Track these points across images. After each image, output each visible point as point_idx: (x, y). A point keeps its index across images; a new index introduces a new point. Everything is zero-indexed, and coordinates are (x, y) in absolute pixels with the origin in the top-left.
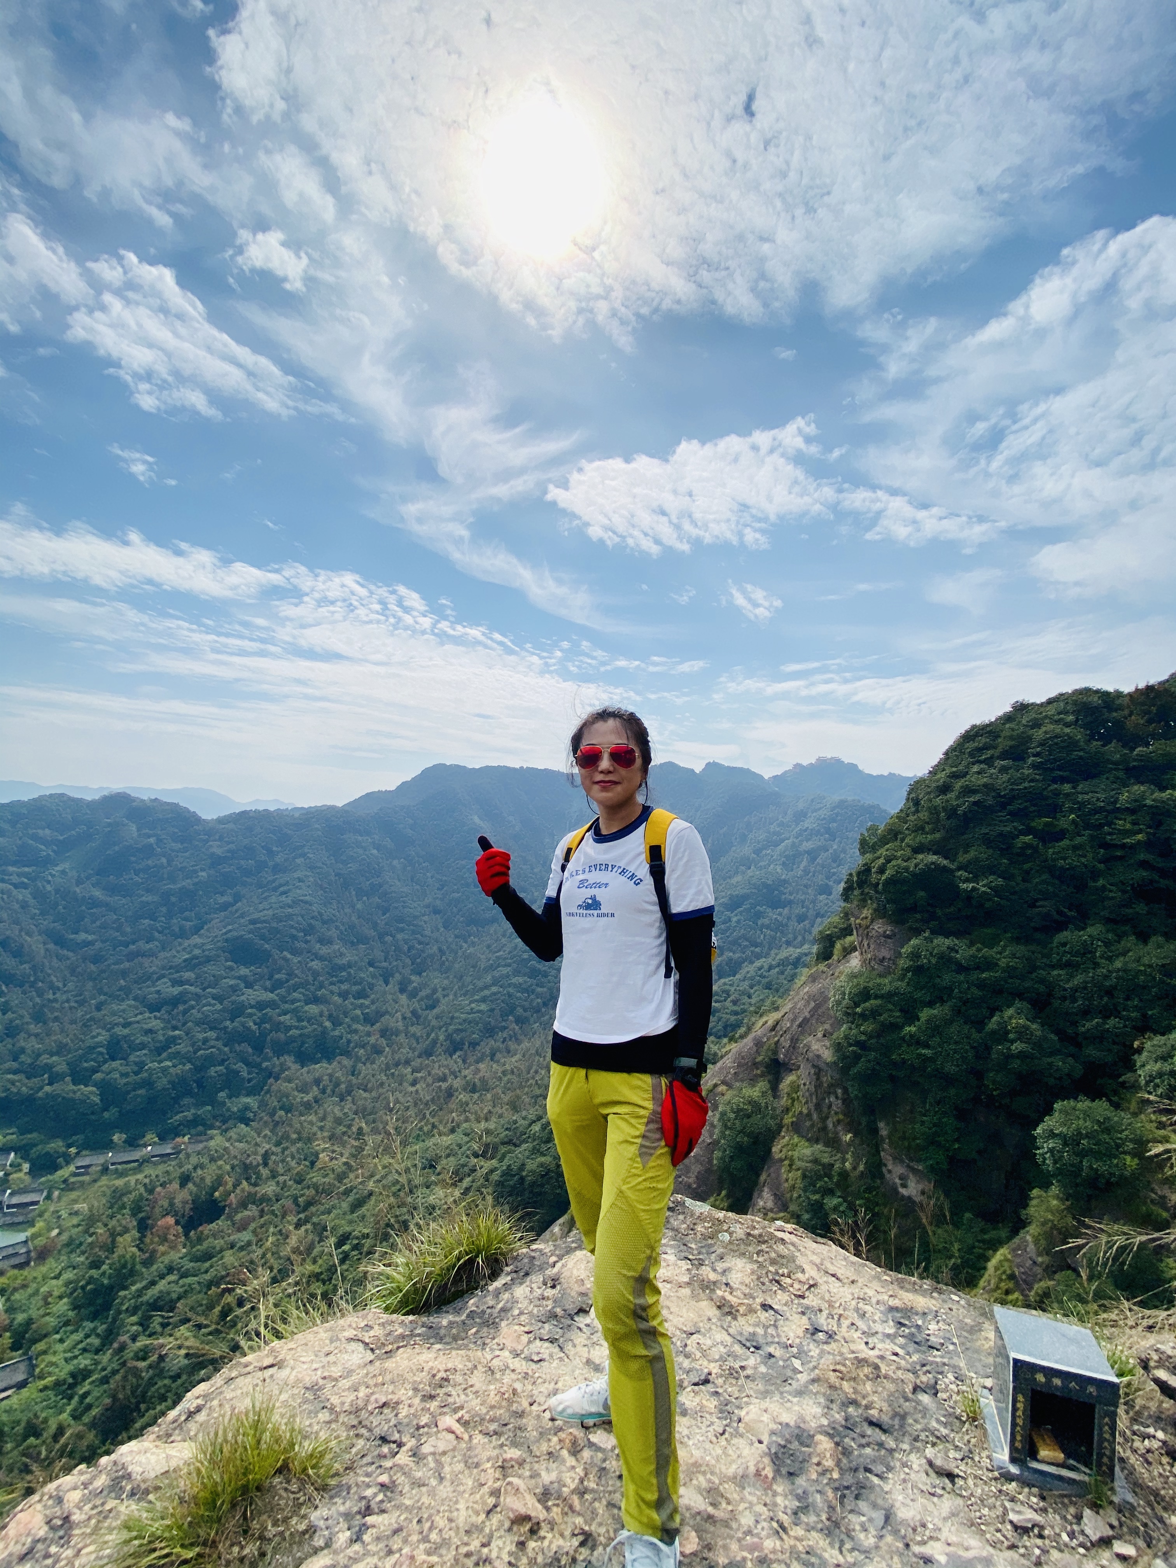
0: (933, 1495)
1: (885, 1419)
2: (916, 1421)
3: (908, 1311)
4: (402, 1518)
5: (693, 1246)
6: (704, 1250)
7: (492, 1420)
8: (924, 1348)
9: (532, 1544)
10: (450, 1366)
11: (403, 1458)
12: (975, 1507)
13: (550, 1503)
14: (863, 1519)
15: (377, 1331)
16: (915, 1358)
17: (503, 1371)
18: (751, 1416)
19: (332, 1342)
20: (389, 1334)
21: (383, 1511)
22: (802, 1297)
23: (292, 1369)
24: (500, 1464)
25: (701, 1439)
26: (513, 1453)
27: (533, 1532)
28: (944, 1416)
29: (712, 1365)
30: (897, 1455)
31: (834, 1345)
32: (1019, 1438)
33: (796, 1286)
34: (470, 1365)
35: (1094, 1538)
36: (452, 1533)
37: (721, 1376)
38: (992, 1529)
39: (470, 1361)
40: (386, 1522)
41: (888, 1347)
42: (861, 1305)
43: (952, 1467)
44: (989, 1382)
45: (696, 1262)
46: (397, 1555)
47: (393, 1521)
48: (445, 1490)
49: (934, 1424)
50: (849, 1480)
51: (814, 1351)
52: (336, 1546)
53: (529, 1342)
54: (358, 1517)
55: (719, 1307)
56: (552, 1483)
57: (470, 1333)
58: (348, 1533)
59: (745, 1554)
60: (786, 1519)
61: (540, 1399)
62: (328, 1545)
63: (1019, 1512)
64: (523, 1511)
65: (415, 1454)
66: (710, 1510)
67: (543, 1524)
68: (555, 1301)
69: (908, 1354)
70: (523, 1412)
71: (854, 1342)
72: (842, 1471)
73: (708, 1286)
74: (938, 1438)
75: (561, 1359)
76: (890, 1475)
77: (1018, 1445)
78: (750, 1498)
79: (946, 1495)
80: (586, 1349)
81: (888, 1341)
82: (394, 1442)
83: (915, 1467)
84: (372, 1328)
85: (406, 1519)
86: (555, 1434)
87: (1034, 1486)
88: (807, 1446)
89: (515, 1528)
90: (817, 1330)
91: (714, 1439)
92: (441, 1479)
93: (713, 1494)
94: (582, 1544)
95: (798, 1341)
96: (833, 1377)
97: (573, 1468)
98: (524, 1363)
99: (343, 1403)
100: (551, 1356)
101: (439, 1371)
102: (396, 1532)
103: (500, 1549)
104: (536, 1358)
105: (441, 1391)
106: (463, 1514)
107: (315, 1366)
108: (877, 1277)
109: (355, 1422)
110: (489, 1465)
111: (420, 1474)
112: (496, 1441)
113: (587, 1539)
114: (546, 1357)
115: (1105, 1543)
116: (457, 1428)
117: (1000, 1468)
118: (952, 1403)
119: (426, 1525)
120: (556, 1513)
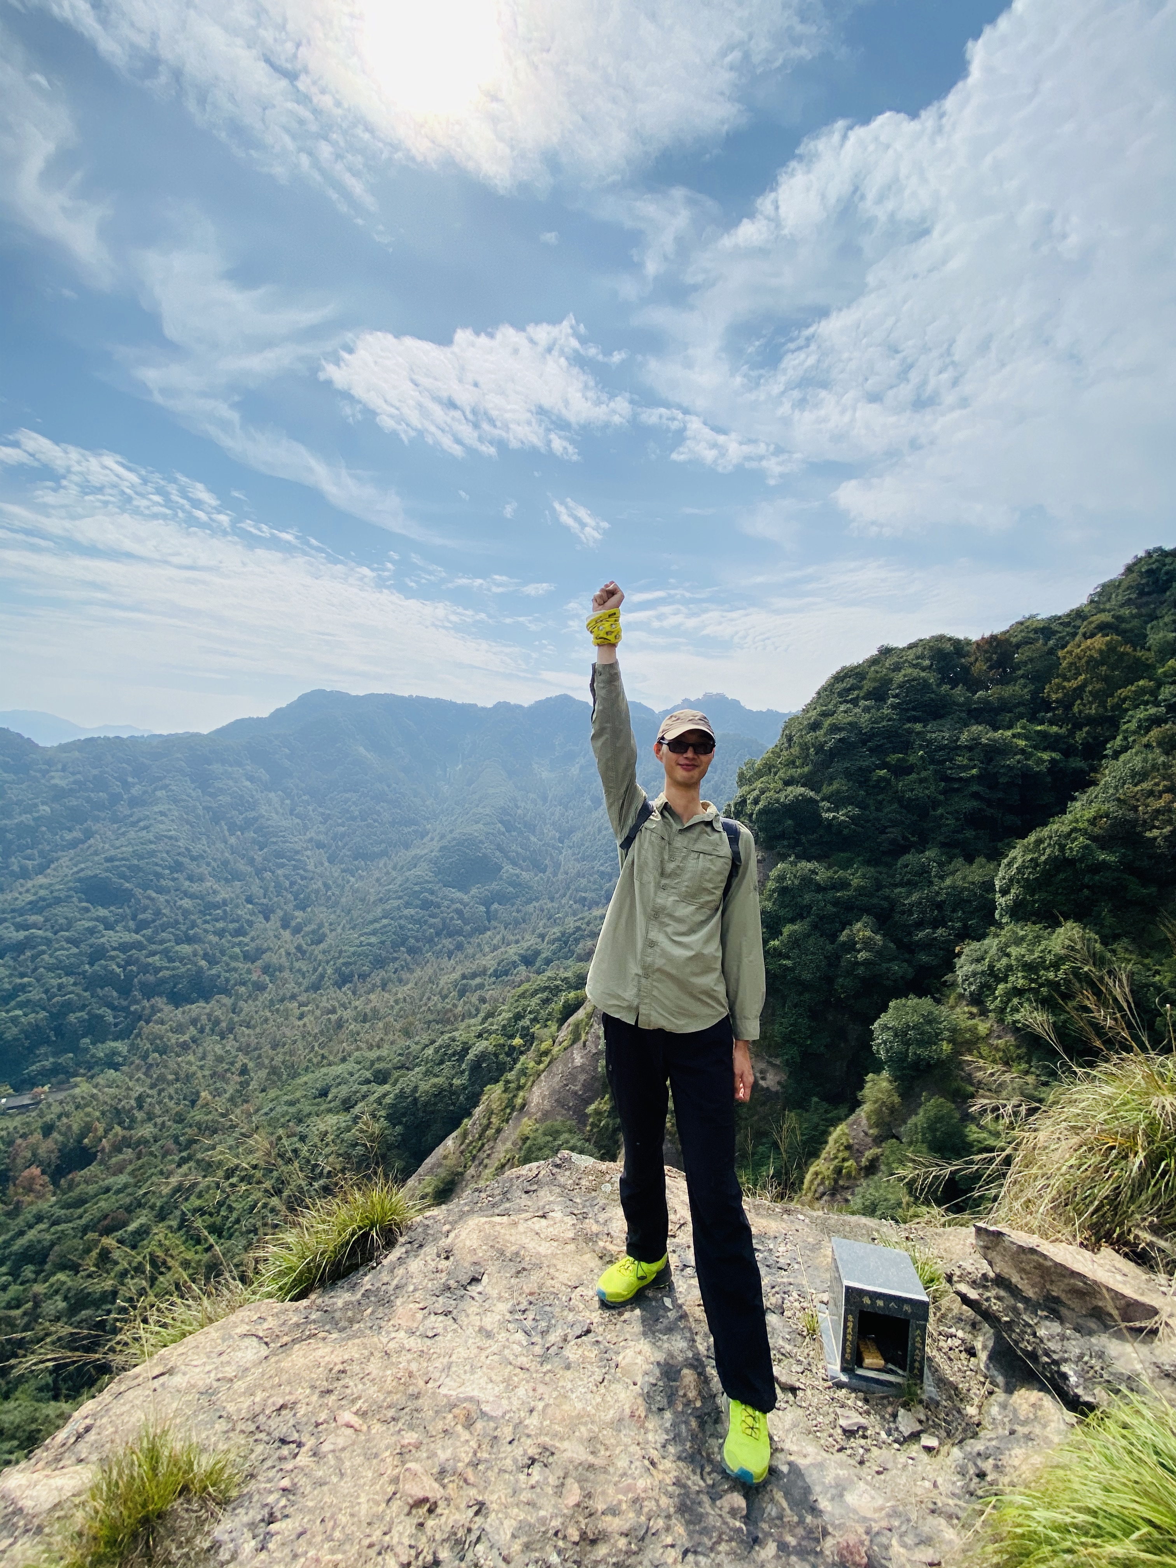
3: (763, 1239)
4: (305, 1520)
5: (578, 1200)
6: (588, 1204)
7: (389, 1407)
8: (773, 1271)
9: (430, 1523)
10: (346, 1357)
11: (303, 1459)
12: (813, 1416)
13: (446, 1481)
15: (271, 1323)
17: (399, 1353)
18: (627, 1360)
19: (224, 1340)
20: (284, 1324)
21: (287, 1516)
23: (184, 1374)
24: (398, 1451)
25: (583, 1391)
26: (410, 1437)
28: (789, 1334)
29: (594, 1314)
32: (848, 1351)
34: (366, 1353)
35: (906, 1434)
36: (354, 1528)
37: (602, 1324)
38: (826, 1435)
39: (365, 1348)
40: (290, 1527)
43: (794, 1380)
44: (825, 1297)
45: (580, 1216)
46: (302, 1560)
47: (297, 1524)
48: (346, 1486)
49: (781, 1342)
50: (709, 1406)
51: (682, 1286)
52: (241, 1558)
53: (425, 1318)
54: (262, 1524)
55: (601, 1258)
56: (448, 1460)
57: (365, 1313)
58: (253, 1543)
59: (621, 1497)
60: (655, 1454)
61: (436, 1375)
62: (234, 1558)
63: (848, 1417)
64: (421, 1495)
65: (315, 1453)
66: (591, 1459)
67: (440, 1503)
68: (449, 1274)
70: (419, 1393)
72: (704, 1400)
73: (590, 1239)
74: (783, 1354)
75: (455, 1331)
77: (848, 1356)
78: (626, 1440)
79: (789, 1408)
80: (478, 1317)
82: (293, 1442)
84: (265, 1319)
85: (309, 1521)
86: (450, 1411)
87: (860, 1391)
88: (674, 1381)
89: (414, 1511)
90: (685, 1266)
91: (595, 1388)
92: (342, 1475)
93: (593, 1442)
94: (477, 1513)
97: (467, 1441)
98: (419, 1341)
99: (239, 1410)
100: (445, 1329)
101: (335, 1364)
102: (300, 1535)
103: (401, 1534)
104: (430, 1335)
105: (338, 1385)
106: (364, 1507)
107: (208, 1368)
109: (253, 1428)
110: (387, 1453)
111: (320, 1473)
112: (393, 1427)
113: (480, 1508)
114: (440, 1330)
115: (915, 1436)
116: (356, 1421)
117: (833, 1378)
118: (795, 1320)
119: (329, 1524)
120: (451, 1489)
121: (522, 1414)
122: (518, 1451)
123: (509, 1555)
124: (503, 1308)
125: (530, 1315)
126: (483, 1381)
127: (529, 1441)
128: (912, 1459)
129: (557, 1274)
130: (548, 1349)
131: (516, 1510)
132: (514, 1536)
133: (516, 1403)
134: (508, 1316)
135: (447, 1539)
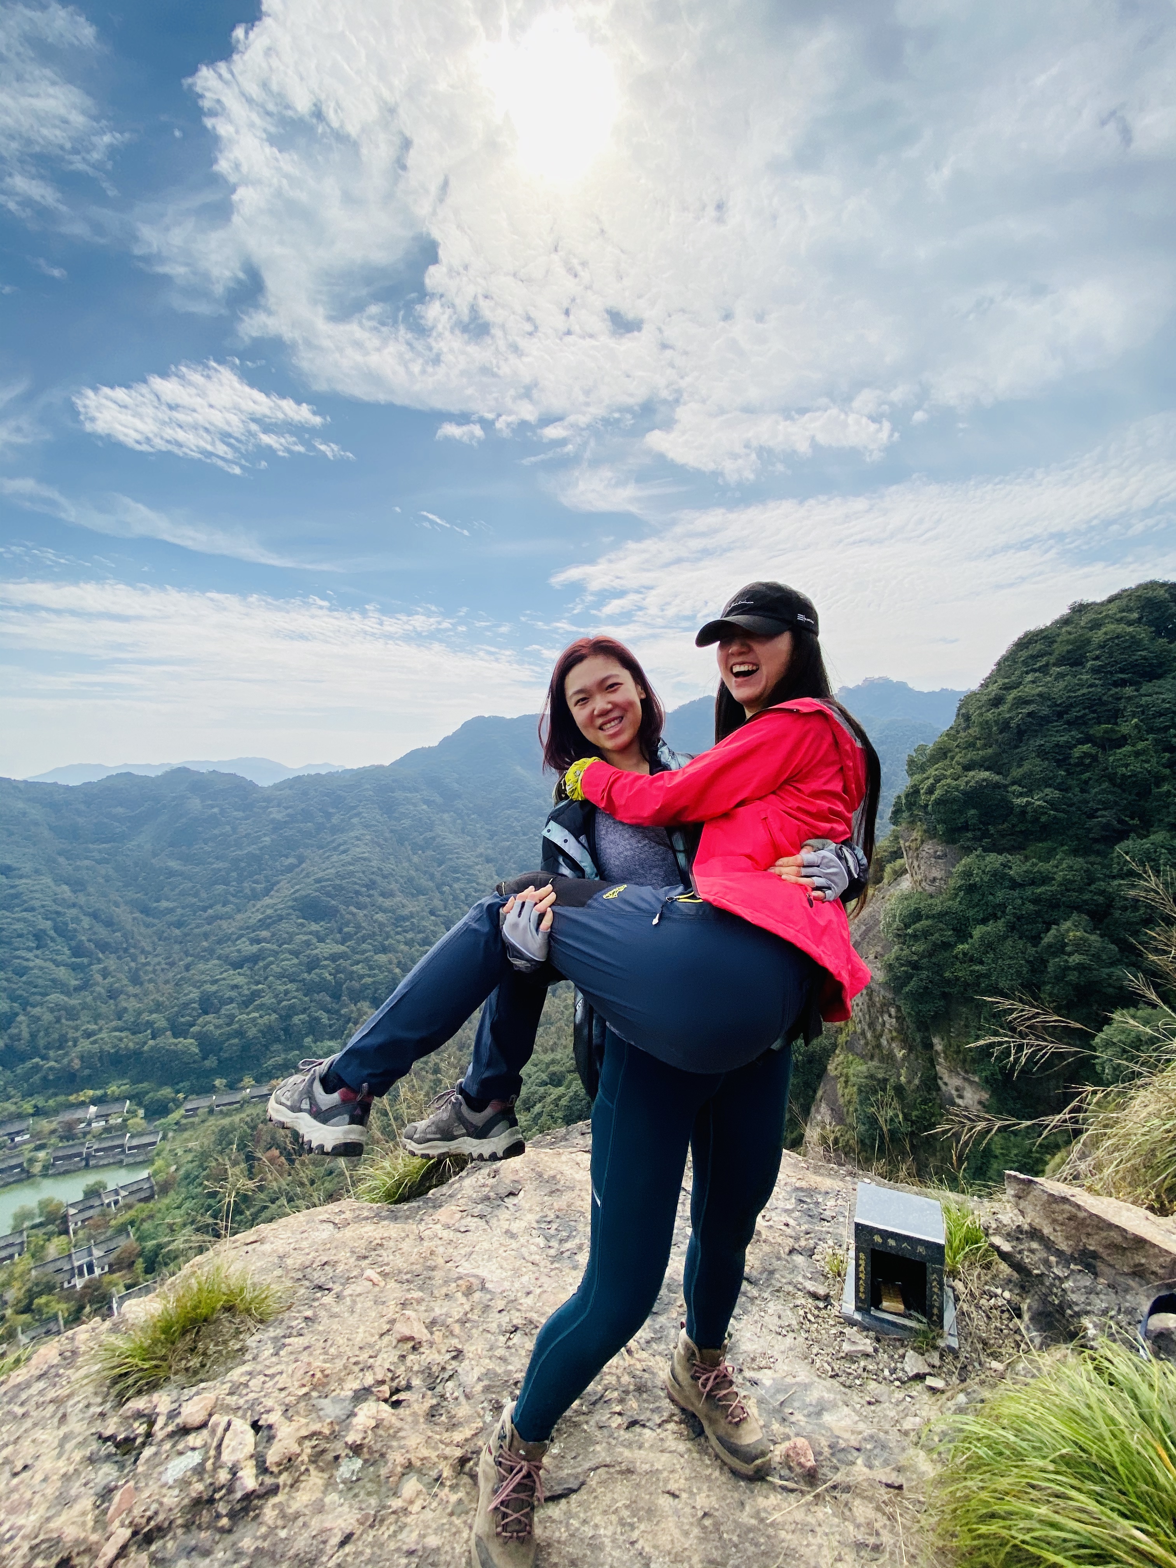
0: (780, 1334)
1: (755, 1274)
2: (783, 1277)
3: (811, 1191)
4: (314, 1339)
7: (407, 1273)
8: (817, 1220)
10: (385, 1235)
11: (328, 1299)
13: (435, 1329)
15: (348, 1215)
16: (803, 1227)
17: (430, 1239)
19: (308, 1223)
20: (358, 1216)
21: (301, 1335)
23: (271, 1243)
24: (402, 1302)
27: (414, 1348)
28: (812, 1273)
30: (758, 1302)
32: (862, 1289)
34: (403, 1235)
35: (911, 1374)
36: (348, 1349)
39: (404, 1231)
40: (301, 1342)
41: (785, 1218)
47: (306, 1341)
48: (352, 1320)
49: (800, 1279)
53: (462, 1218)
54: (282, 1339)
56: (441, 1315)
61: (457, 1258)
62: (254, 1358)
64: (408, 1333)
65: (338, 1296)
67: (424, 1344)
68: (492, 1188)
69: (799, 1225)
70: (436, 1267)
75: (484, 1230)
76: (745, 1317)
77: (862, 1296)
80: (508, 1222)
81: (784, 1214)
82: (327, 1289)
83: (770, 1311)
85: (316, 1340)
86: (455, 1281)
87: (873, 1331)
89: (400, 1345)
92: (352, 1312)
94: (454, 1358)
97: (462, 1305)
98: (452, 1233)
99: (296, 1264)
100: (477, 1228)
101: (376, 1239)
102: (305, 1348)
103: (383, 1359)
104: (463, 1230)
105: (373, 1253)
106: (361, 1335)
107: (290, 1241)
109: (301, 1277)
110: (393, 1303)
111: (337, 1310)
112: (405, 1286)
113: (458, 1355)
114: (472, 1228)
115: (920, 1378)
116: (378, 1278)
117: (845, 1314)
118: (823, 1263)
119: (329, 1342)
120: (438, 1336)
121: (519, 1294)
122: (504, 1319)
123: (471, 1392)
124: (532, 1218)
125: (554, 1226)
126: (493, 1268)
127: (518, 1314)
128: (911, 1396)
130: (562, 1253)
131: (487, 1361)
132: (479, 1379)
133: (517, 1285)
134: (535, 1225)
135: (423, 1372)
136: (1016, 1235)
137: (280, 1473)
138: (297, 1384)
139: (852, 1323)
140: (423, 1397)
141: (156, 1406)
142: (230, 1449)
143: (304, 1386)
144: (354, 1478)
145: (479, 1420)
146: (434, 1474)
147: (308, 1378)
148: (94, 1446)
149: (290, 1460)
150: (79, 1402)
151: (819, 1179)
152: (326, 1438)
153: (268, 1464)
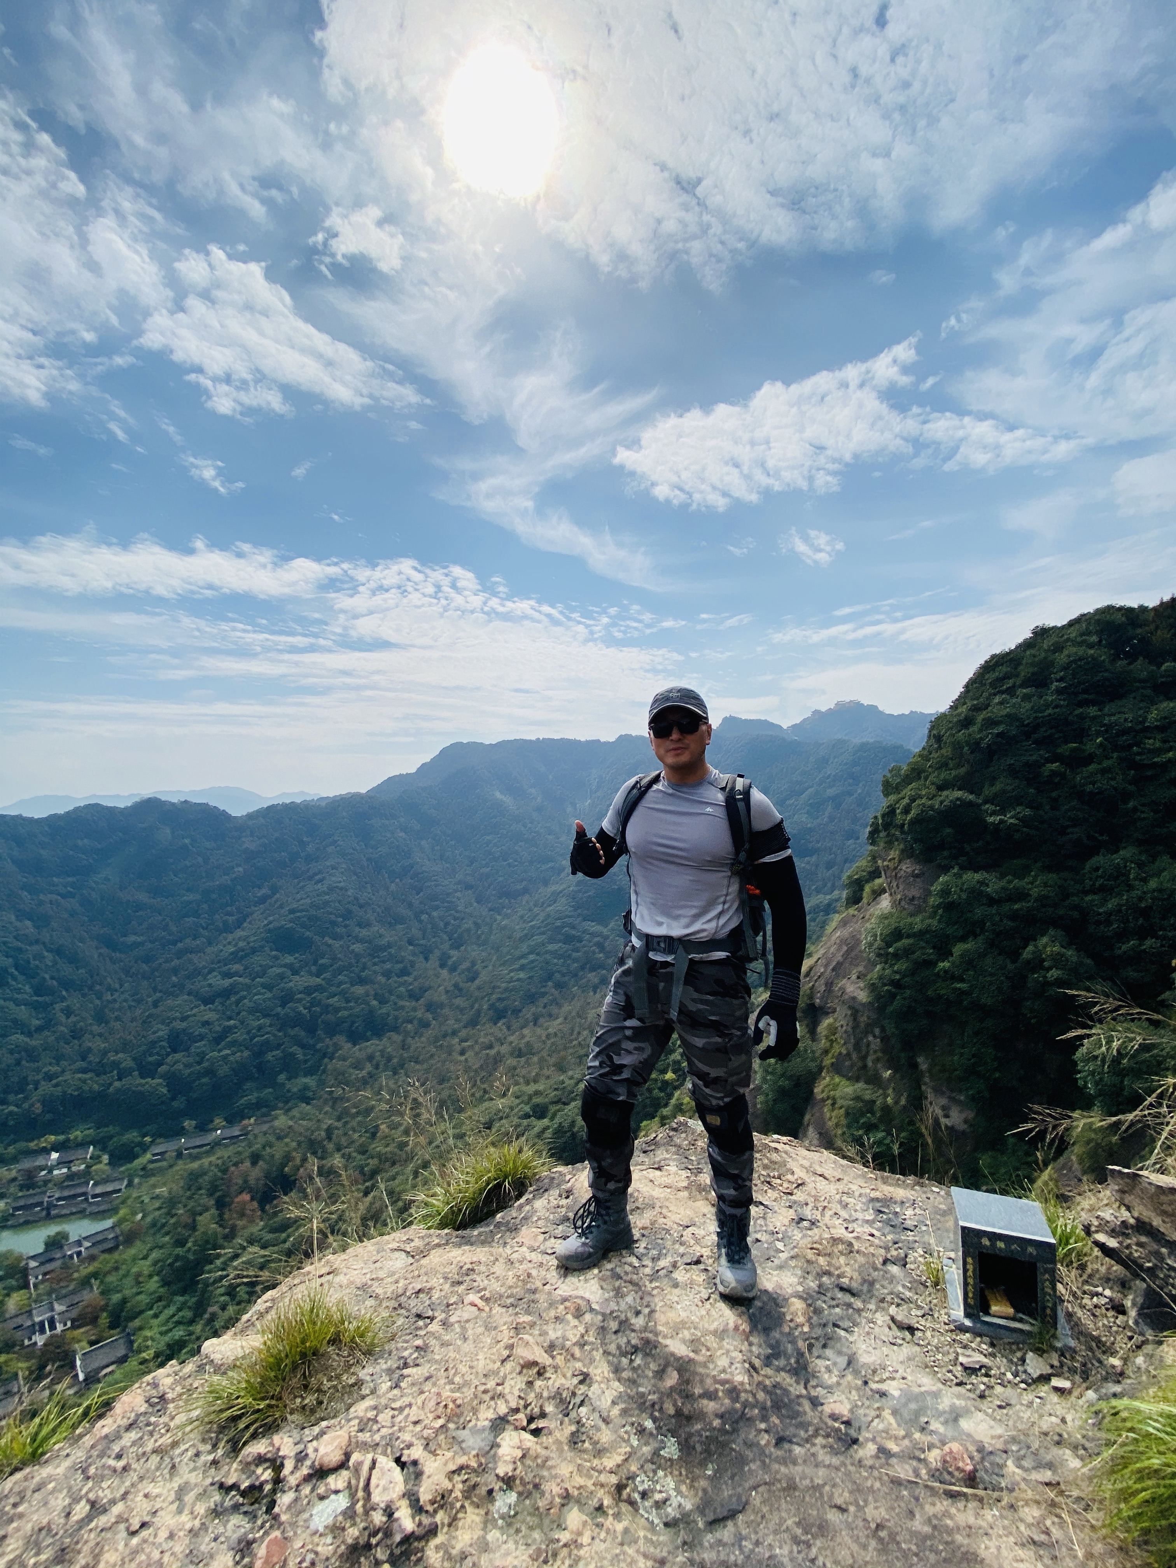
0: (894, 1344)
1: (854, 1285)
2: (883, 1287)
3: (888, 1201)
4: (433, 1368)
5: (693, 1158)
7: (508, 1297)
8: (898, 1230)
9: (538, 1383)
10: (475, 1259)
11: (434, 1327)
12: (931, 1353)
13: (555, 1353)
14: (828, 1363)
15: (417, 1243)
16: (889, 1237)
17: (521, 1262)
19: (378, 1252)
20: (427, 1243)
21: (417, 1365)
22: (791, 1194)
23: (346, 1274)
24: (514, 1326)
25: (689, 1304)
27: (540, 1374)
28: (910, 1282)
29: (705, 1250)
30: (864, 1314)
31: (816, 1230)
32: (970, 1295)
33: (785, 1185)
34: (492, 1259)
35: (1035, 1376)
36: (473, 1377)
38: (944, 1370)
39: (492, 1256)
40: (420, 1373)
41: (868, 1229)
42: (844, 1198)
43: (913, 1322)
44: (952, 1255)
45: (695, 1170)
47: (425, 1371)
48: (468, 1347)
49: (901, 1289)
50: (819, 1332)
51: (797, 1235)
52: (379, 1392)
53: (545, 1240)
54: (398, 1371)
56: (557, 1338)
57: (495, 1237)
59: (717, 1386)
60: (757, 1363)
61: (553, 1281)
62: (373, 1392)
63: (969, 1356)
64: (531, 1358)
65: (444, 1323)
66: (692, 1355)
67: (548, 1368)
68: (568, 1208)
69: (884, 1235)
70: (536, 1290)
71: (834, 1227)
72: (812, 1326)
74: (902, 1299)
76: (856, 1329)
77: (971, 1302)
78: (727, 1346)
79: (905, 1345)
81: (866, 1226)
82: (428, 1317)
83: (879, 1322)
84: (413, 1240)
85: (436, 1369)
86: (562, 1305)
87: (986, 1336)
88: (783, 1308)
89: (525, 1371)
90: (802, 1220)
91: (700, 1304)
92: (465, 1339)
93: (695, 1344)
94: (581, 1382)
95: (783, 1228)
96: (810, 1255)
97: (576, 1327)
98: (539, 1256)
99: (386, 1293)
101: (465, 1264)
102: (427, 1378)
103: (511, 1386)
104: (550, 1251)
105: (468, 1278)
106: (482, 1363)
107: (364, 1271)
108: (863, 1176)
109: (396, 1306)
110: (505, 1327)
111: (448, 1337)
112: (511, 1311)
113: (585, 1379)
115: (1044, 1379)
116: (481, 1303)
117: (955, 1321)
118: (918, 1273)
119: (452, 1372)
120: (560, 1360)
121: (629, 1315)
122: (622, 1340)
123: (608, 1416)
126: (594, 1289)
127: (633, 1334)
128: (1040, 1398)
129: (669, 1214)
130: (658, 1271)
131: (617, 1384)
132: (614, 1403)
133: (623, 1306)
135: (554, 1398)
136: (1120, 1230)
137: (435, 1511)
138: (431, 1416)
139: (962, 1329)
140: (561, 1424)
141: (279, 1449)
142: (380, 1488)
143: (439, 1417)
144: (512, 1513)
145: (624, 1445)
146: (595, 1503)
147: (441, 1409)
148: (217, 1497)
149: (443, 1497)
150: (187, 1450)
151: (891, 1189)
152: (475, 1471)
153: (421, 1503)
